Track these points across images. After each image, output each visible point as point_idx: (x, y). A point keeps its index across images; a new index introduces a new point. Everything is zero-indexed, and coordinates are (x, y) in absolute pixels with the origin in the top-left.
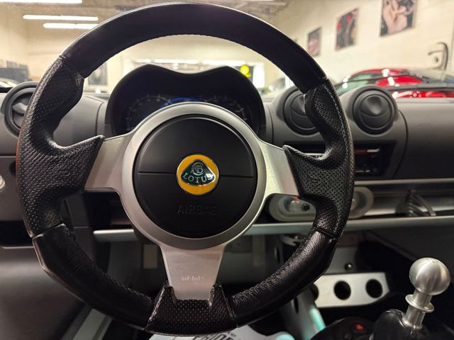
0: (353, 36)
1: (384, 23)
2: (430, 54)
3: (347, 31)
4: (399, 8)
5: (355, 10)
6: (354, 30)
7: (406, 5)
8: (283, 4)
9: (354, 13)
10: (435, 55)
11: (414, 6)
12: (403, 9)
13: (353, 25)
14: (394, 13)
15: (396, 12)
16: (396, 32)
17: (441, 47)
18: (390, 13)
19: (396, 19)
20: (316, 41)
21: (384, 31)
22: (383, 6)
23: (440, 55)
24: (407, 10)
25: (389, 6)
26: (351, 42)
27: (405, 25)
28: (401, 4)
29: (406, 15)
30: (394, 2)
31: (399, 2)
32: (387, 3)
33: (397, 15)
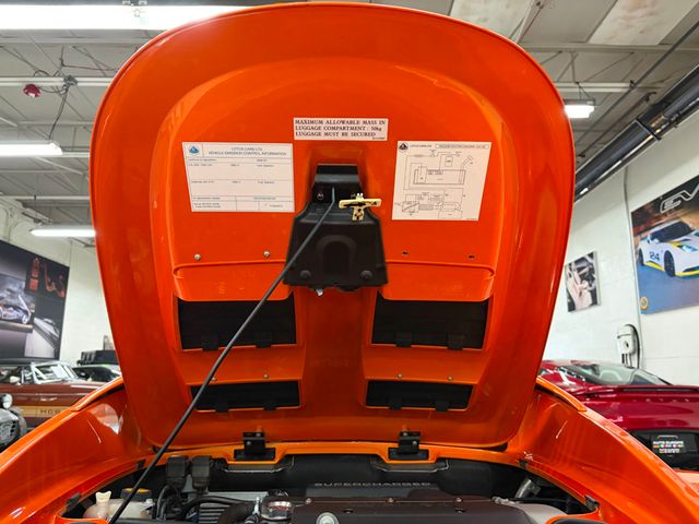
1: (570, 297)
2: (619, 337)
4: (581, 282)
7: (588, 280)
10: (624, 339)
11: (596, 281)
12: (586, 284)
14: (578, 287)
15: (580, 286)
16: (583, 309)
17: (629, 330)
18: (574, 287)
19: (581, 294)
21: (572, 307)
22: (566, 279)
23: (629, 339)
24: (590, 285)
27: (590, 302)
28: (583, 277)
29: (591, 292)
30: (576, 274)
31: (580, 276)
32: (570, 276)
33: (581, 289)
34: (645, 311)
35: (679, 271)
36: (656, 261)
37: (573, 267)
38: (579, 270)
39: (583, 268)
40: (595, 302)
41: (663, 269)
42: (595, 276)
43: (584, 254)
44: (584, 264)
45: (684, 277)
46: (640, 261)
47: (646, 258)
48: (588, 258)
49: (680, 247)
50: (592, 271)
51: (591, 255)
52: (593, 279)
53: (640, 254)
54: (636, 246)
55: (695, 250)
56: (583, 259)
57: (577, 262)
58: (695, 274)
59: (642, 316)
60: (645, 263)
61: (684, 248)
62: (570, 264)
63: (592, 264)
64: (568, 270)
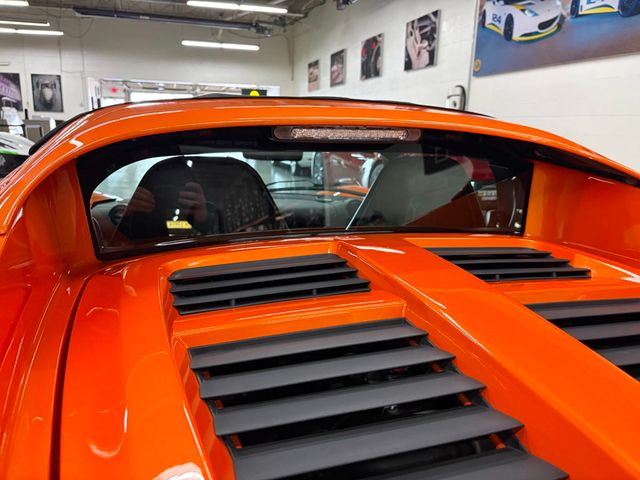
0: (378, 66)
1: (408, 56)
2: (449, 97)
3: (373, 60)
4: (421, 42)
5: (380, 36)
6: (380, 58)
7: (428, 39)
8: (301, 15)
9: (379, 39)
10: (453, 99)
12: (426, 43)
14: (417, 46)
15: (419, 45)
16: (419, 69)
17: (458, 91)
19: (419, 53)
20: (340, 66)
21: (408, 66)
22: (407, 37)
23: (457, 100)
24: (430, 45)
25: (413, 38)
26: (377, 73)
27: (427, 62)
28: (424, 37)
29: (429, 52)
30: (417, 33)
31: (421, 35)
32: (411, 34)
33: (420, 49)
34: (477, 73)
35: (516, 36)
36: (497, 24)
37: (416, 24)
38: (421, 28)
39: (425, 27)
40: (432, 62)
41: (502, 32)
42: (436, 36)
44: (427, 23)
45: (520, 42)
46: (482, 23)
47: (489, 20)
48: (432, 17)
49: (523, 10)
50: (434, 30)
51: (435, 13)
52: (434, 39)
53: (483, 15)
54: (481, 7)
55: (536, 15)
56: (426, 17)
57: (421, 20)
58: (530, 39)
59: (473, 78)
60: (487, 25)
61: (526, 12)
62: (413, 22)
63: (435, 23)
64: (410, 27)
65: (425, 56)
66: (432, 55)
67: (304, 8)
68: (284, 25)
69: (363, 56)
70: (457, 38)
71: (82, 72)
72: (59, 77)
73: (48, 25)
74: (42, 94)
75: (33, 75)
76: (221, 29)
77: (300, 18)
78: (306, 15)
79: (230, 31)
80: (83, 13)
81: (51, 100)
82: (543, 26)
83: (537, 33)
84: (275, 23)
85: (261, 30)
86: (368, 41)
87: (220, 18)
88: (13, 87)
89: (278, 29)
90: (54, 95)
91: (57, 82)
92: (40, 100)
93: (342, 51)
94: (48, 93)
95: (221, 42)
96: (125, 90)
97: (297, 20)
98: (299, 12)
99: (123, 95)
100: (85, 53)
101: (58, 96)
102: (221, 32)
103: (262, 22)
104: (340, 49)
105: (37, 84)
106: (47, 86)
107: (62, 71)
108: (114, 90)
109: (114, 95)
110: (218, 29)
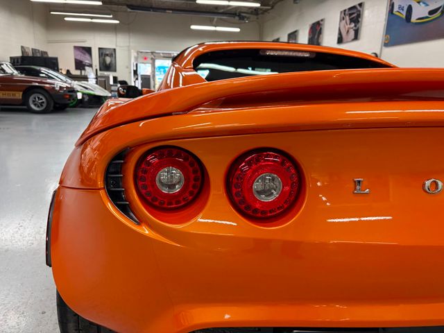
0: (320, 41)
1: (340, 33)
3: (316, 37)
4: (350, 24)
5: (322, 20)
6: (321, 36)
7: (354, 22)
8: (269, 8)
9: (321, 23)
11: (360, 24)
12: (353, 25)
13: (320, 32)
14: (347, 27)
15: (349, 26)
16: (347, 42)
18: (345, 27)
19: (348, 31)
20: (294, 41)
21: (340, 40)
22: (341, 21)
24: (355, 26)
25: (344, 22)
27: (353, 37)
28: (352, 20)
29: (354, 30)
30: (347, 18)
31: (350, 19)
32: (343, 19)
33: (349, 28)
34: (386, 45)
35: (413, 19)
36: (401, 11)
37: (347, 12)
38: (350, 15)
39: (353, 13)
40: (356, 38)
41: (404, 17)
42: (360, 20)
43: (356, 3)
44: (354, 11)
45: (416, 24)
46: (391, 11)
47: (396, 9)
48: (358, 7)
49: (419, 2)
50: (359, 16)
51: (360, 5)
52: (359, 22)
53: (392, 6)
55: (427, 5)
56: (354, 7)
57: (350, 9)
58: (422, 22)
59: (383, 48)
60: (394, 12)
61: (421, 3)
62: (345, 11)
63: (359, 11)
64: (343, 15)
65: (352, 33)
66: (357, 33)
67: (271, 3)
68: (257, 14)
69: (309, 35)
70: (374, 21)
71: (129, 47)
72: (115, 50)
73: (111, 16)
74: (104, 61)
75: (100, 49)
76: (216, 18)
77: (269, 9)
78: (273, 7)
79: (221, 19)
80: (132, 9)
81: (110, 64)
82: (431, 13)
83: (427, 17)
84: (252, 13)
85: (242, 18)
86: (314, 24)
87: (216, 11)
88: (87, 56)
89: (253, 17)
90: (111, 61)
91: (113, 53)
92: (103, 64)
93: (296, 31)
94: (108, 60)
95: (216, 26)
96: (152, 59)
97: (266, 11)
98: (268, 5)
99: (151, 61)
100: (131, 34)
101: (113, 62)
102: (215, 20)
103: (243, 13)
104: (295, 30)
105: (102, 54)
106: (107, 55)
107: (116, 46)
108: (145, 59)
109: (145, 61)
110: (214, 18)
